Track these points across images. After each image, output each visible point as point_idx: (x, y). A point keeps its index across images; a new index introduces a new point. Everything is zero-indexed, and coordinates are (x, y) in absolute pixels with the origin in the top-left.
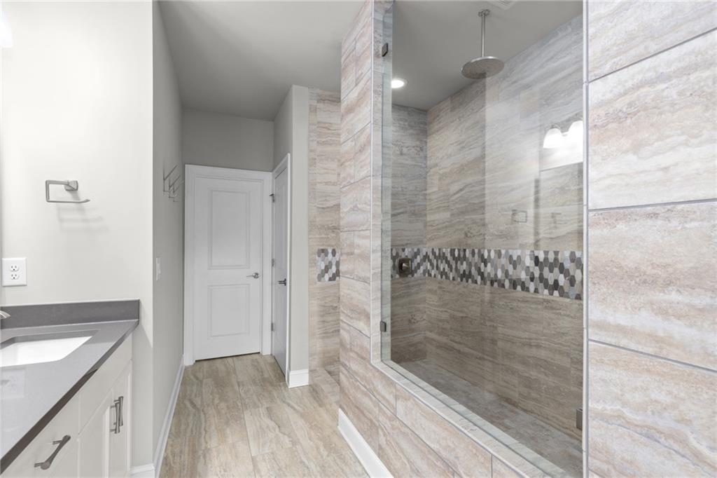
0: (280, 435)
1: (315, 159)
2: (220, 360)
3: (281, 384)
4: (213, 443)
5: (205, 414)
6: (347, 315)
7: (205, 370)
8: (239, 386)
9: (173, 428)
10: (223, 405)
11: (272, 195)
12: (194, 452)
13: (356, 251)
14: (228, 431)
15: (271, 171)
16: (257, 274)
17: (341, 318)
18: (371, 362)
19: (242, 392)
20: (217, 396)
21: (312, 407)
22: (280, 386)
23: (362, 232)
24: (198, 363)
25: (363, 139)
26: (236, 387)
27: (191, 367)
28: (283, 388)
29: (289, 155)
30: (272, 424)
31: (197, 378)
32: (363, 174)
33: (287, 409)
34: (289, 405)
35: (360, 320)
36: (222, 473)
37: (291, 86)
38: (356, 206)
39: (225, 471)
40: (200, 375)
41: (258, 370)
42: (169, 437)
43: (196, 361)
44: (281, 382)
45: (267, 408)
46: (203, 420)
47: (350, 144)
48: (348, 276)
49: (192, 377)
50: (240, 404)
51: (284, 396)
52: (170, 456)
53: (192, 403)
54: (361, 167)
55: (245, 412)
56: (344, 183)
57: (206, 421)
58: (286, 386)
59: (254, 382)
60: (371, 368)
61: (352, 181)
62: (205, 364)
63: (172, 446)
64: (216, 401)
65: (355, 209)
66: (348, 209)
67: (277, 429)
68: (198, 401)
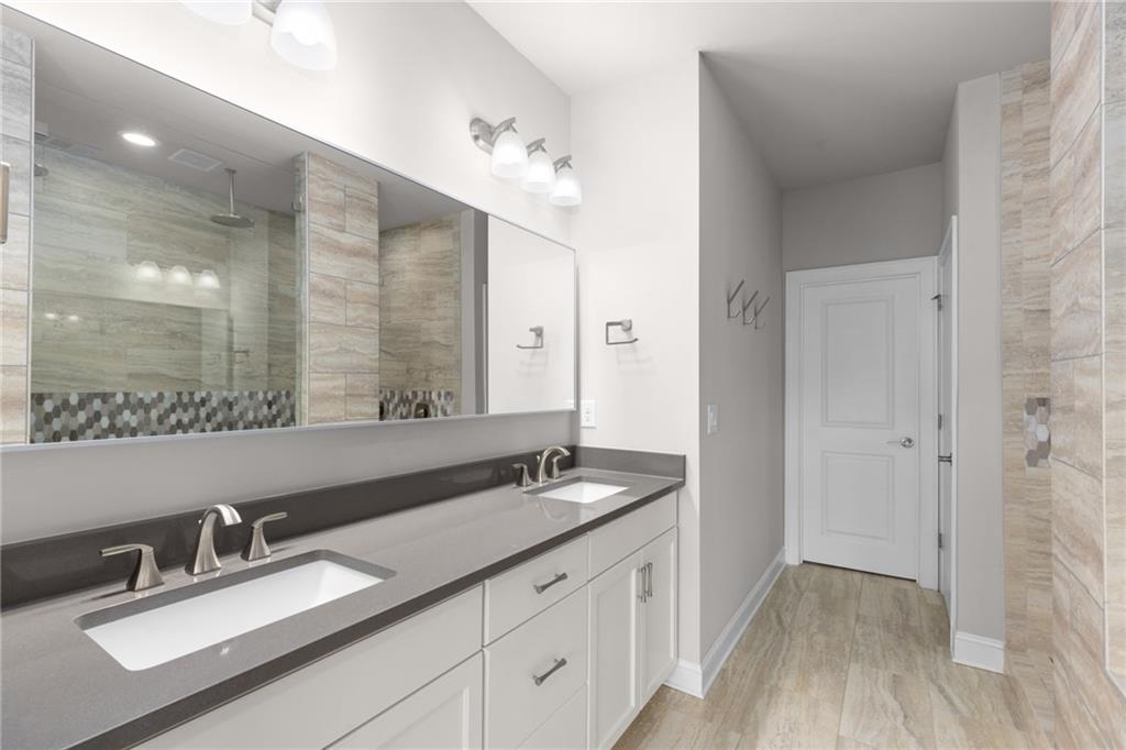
0: (904, 732)
1: (1019, 212)
2: (841, 572)
3: (941, 648)
4: (789, 683)
5: (791, 639)
6: (1065, 548)
7: (812, 579)
8: (857, 620)
9: (744, 639)
10: (821, 639)
11: (937, 297)
12: (760, 680)
13: (1078, 404)
14: (815, 679)
15: (936, 254)
16: (910, 441)
17: (1055, 550)
18: (1107, 668)
19: (859, 632)
20: (818, 622)
21: (995, 719)
22: (935, 651)
23: (1086, 361)
24: (806, 565)
25: (1087, 148)
26: (853, 622)
27: (794, 567)
28: (940, 657)
29: (954, 218)
30: (893, 704)
31: (797, 586)
32: (1087, 225)
33: (934, 695)
34: (942, 691)
35: (1085, 563)
36: (786, 730)
37: (956, 89)
38: (1076, 303)
39: (791, 730)
40: (803, 584)
41: (901, 609)
42: (736, 647)
43: (804, 562)
44: (940, 645)
45: (894, 675)
46: (785, 647)
47: (1067, 163)
48: (1064, 459)
49: (791, 582)
50: (848, 649)
51: (937, 671)
52: (730, 672)
53: (779, 617)
54: (1085, 212)
55: (852, 664)
56: (1056, 254)
57: (788, 650)
58: (948, 654)
59: (887, 625)
60: (1106, 682)
61: (1070, 247)
62: (817, 568)
63: (736, 659)
64: (813, 629)
65: (1075, 308)
66: (1062, 311)
67: (900, 719)
68: (787, 618)
